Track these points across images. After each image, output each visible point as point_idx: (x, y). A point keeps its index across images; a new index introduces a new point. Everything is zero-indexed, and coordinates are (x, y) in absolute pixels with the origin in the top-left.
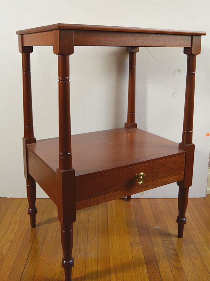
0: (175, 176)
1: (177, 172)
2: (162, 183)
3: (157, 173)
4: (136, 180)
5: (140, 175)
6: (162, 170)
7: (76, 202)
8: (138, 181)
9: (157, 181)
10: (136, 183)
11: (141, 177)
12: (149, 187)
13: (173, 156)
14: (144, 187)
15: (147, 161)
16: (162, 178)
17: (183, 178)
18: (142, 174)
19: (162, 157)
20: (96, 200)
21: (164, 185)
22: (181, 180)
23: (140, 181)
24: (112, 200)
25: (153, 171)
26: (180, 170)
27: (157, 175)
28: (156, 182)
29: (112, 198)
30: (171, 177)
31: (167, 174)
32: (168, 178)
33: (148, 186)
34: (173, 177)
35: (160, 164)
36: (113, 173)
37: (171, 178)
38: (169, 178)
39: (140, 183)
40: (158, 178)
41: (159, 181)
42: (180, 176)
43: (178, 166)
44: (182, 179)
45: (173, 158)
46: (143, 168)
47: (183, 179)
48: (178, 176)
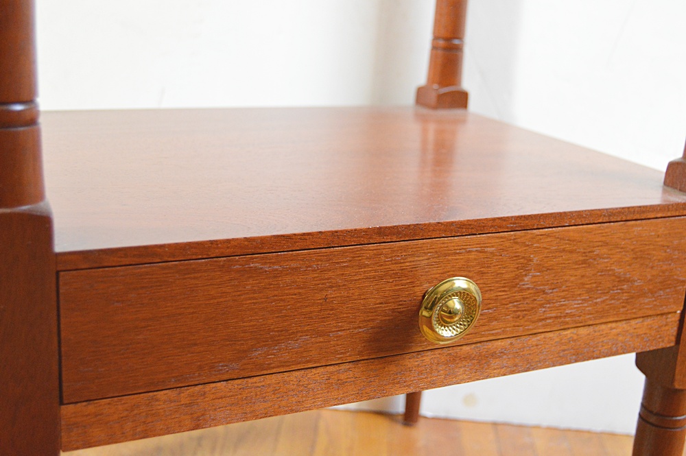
0: (633, 322)
1: (646, 300)
2: (565, 347)
3: (544, 292)
4: (425, 313)
5: (447, 291)
6: (573, 279)
7: (62, 403)
8: (434, 322)
9: (543, 335)
10: (425, 329)
11: (456, 304)
12: (495, 363)
13: (638, 216)
14: (467, 358)
15: (494, 220)
16: (567, 323)
17: (673, 339)
18: (461, 283)
19: (579, 214)
20: (189, 405)
21: (576, 361)
22: (661, 346)
23: (444, 323)
24: (286, 412)
25: (526, 279)
26: (661, 292)
27: (541, 306)
28: (534, 339)
29: (283, 403)
30: (614, 325)
31: (596, 303)
32: (597, 328)
33: (493, 355)
34: (623, 326)
35: (564, 250)
36: (293, 265)
37: (611, 329)
38: (603, 327)
39: (446, 333)
40: (548, 321)
41: (551, 338)
42: (660, 327)
43: (654, 273)
44: (668, 341)
45: (633, 226)
46: (472, 256)
47: (672, 344)
48: (649, 321)
